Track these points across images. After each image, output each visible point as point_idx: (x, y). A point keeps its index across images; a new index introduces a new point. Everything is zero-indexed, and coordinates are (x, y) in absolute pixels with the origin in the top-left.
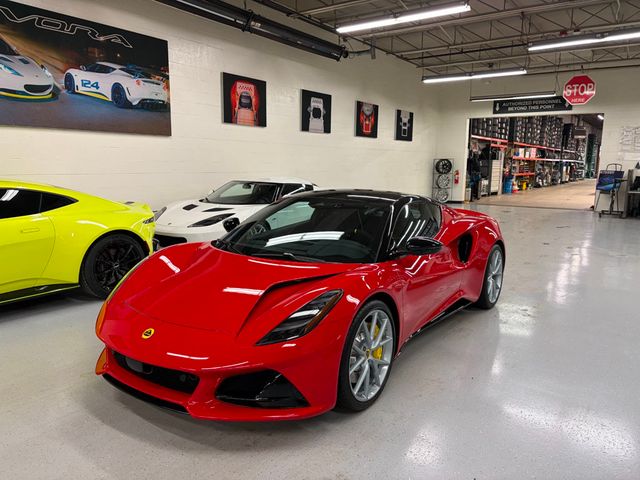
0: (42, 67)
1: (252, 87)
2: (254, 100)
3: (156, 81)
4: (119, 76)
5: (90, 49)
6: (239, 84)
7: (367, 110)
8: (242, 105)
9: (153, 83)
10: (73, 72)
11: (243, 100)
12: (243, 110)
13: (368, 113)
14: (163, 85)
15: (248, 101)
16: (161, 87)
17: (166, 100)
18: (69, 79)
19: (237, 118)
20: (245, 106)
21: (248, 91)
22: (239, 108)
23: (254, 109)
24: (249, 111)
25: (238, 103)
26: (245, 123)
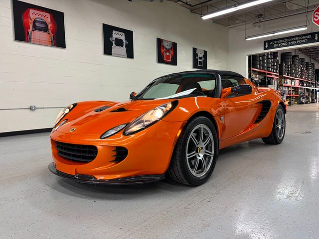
1: (48, 15)
2: (50, 26)
6: (31, 11)
7: (167, 46)
8: (35, 28)
11: (37, 24)
13: (168, 47)
15: (44, 26)
19: (30, 38)
20: (40, 29)
21: (43, 18)
22: (33, 30)
23: (50, 32)
24: (45, 34)
25: (31, 26)
26: (40, 43)
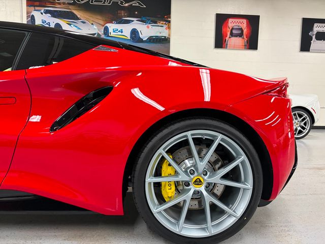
0: (92, 24)
1: (245, 21)
2: (245, 31)
3: (160, 25)
4: (136, 24)
5: (119, 12)
6: (230, 20)
8: (232, 35)
9: (158, 26)
10: (108, 25)
11: (234, 32)
12: (233, 39)
14: (165, 26)
15: (239, 32)
16: (164, 28)
17: (167, 36)
18: (106, 29)
19: (227, 45)
20: (236, 36)
21: (240, 24)
22: (230, 37)
23: (245, 37)
24: (240, 39)
25: (229, 34)
26: (235, 48)
